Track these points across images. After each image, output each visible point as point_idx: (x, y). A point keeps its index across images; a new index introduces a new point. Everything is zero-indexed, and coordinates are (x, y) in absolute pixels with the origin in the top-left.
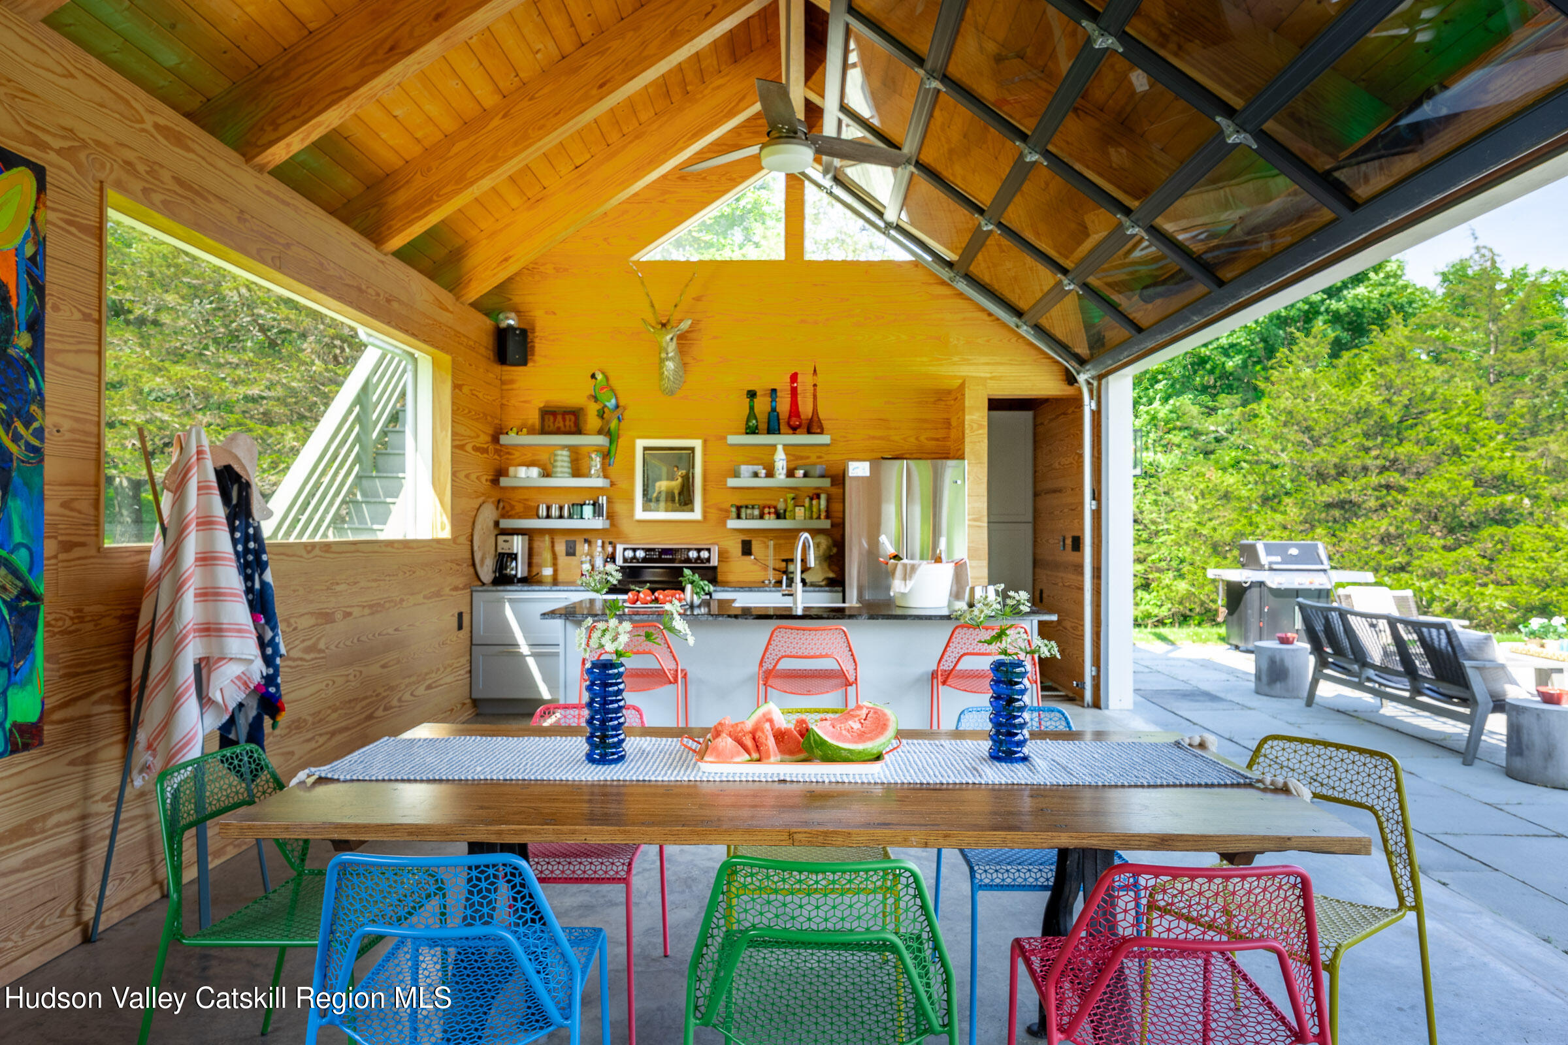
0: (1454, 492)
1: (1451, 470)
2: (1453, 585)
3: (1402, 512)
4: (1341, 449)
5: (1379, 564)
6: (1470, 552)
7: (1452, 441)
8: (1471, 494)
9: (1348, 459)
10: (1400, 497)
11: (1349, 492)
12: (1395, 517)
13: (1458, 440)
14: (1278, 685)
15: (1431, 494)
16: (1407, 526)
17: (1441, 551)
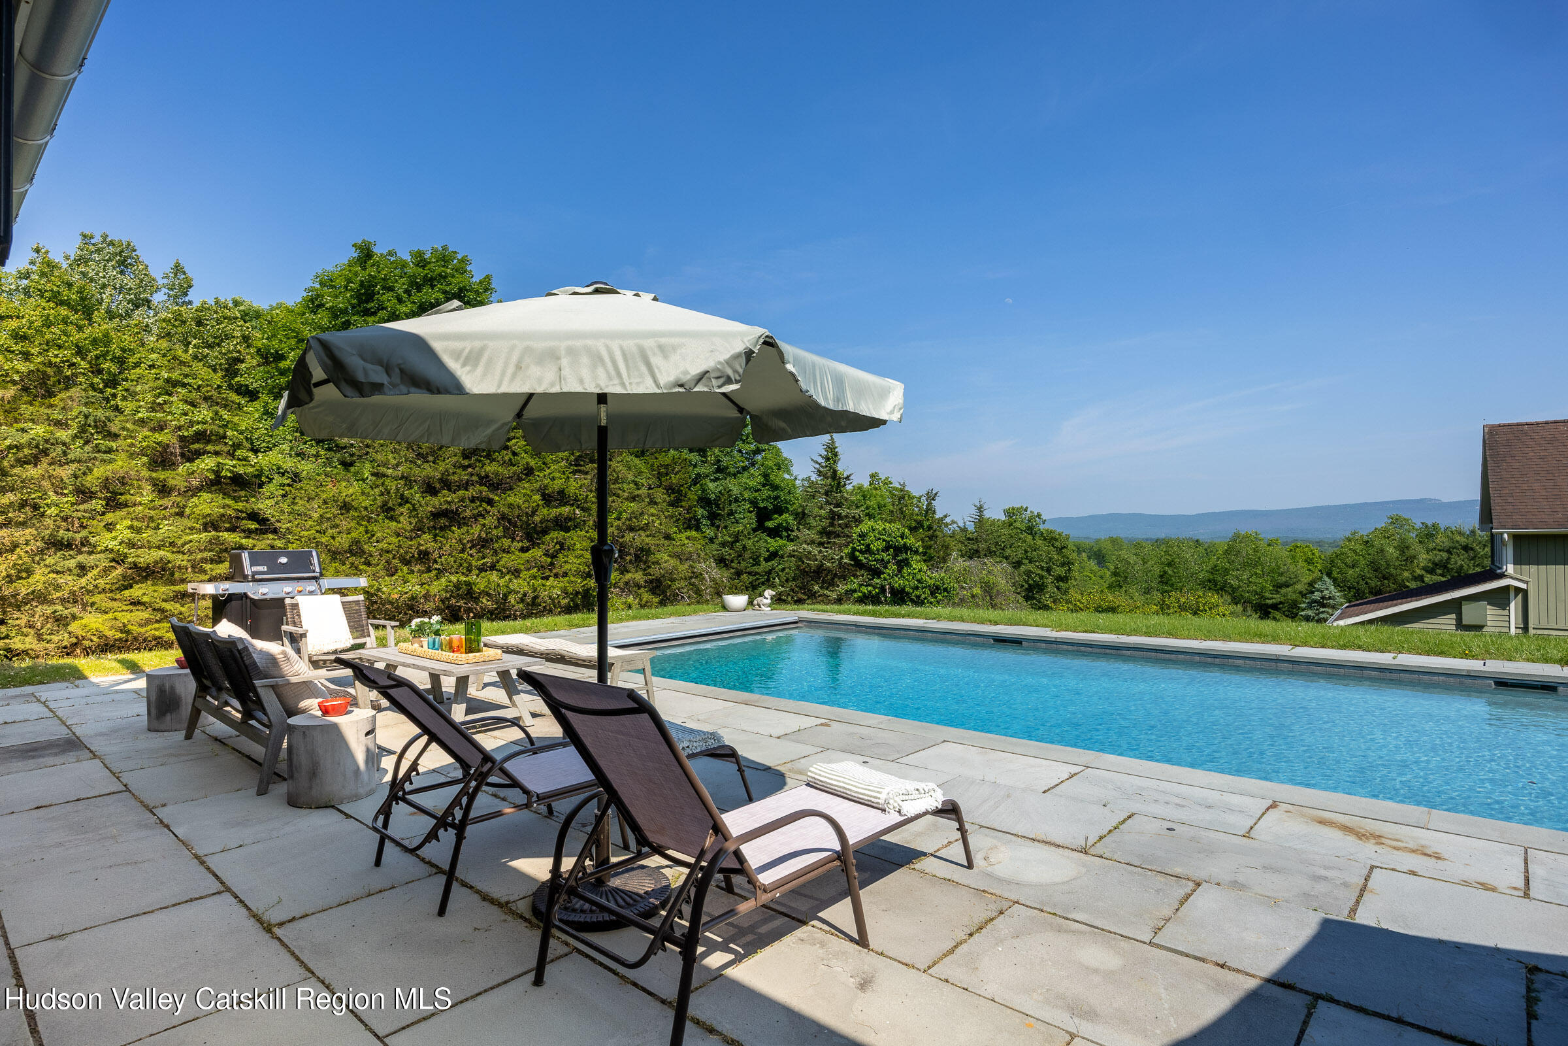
0: (526, 505)
1: (526, 487)
2: (525, 580)
3: (489, 521)
4: (442, 467)
5: (470, 565)
6: (537, 553)
7: (527, 463)
8: (538, 505)
9: (448, 475)
10: (489, 508)
11: (449, 503)
12: (484, 525)
13: (532, 463)
14: (168, 717)
15: (511, 506)
16: (495, 532)
17: (517, 553)
